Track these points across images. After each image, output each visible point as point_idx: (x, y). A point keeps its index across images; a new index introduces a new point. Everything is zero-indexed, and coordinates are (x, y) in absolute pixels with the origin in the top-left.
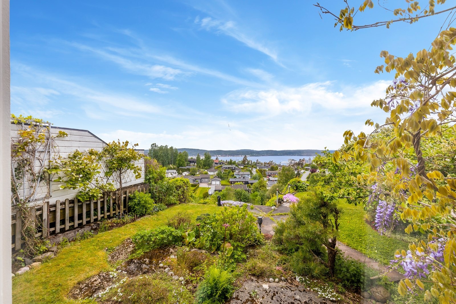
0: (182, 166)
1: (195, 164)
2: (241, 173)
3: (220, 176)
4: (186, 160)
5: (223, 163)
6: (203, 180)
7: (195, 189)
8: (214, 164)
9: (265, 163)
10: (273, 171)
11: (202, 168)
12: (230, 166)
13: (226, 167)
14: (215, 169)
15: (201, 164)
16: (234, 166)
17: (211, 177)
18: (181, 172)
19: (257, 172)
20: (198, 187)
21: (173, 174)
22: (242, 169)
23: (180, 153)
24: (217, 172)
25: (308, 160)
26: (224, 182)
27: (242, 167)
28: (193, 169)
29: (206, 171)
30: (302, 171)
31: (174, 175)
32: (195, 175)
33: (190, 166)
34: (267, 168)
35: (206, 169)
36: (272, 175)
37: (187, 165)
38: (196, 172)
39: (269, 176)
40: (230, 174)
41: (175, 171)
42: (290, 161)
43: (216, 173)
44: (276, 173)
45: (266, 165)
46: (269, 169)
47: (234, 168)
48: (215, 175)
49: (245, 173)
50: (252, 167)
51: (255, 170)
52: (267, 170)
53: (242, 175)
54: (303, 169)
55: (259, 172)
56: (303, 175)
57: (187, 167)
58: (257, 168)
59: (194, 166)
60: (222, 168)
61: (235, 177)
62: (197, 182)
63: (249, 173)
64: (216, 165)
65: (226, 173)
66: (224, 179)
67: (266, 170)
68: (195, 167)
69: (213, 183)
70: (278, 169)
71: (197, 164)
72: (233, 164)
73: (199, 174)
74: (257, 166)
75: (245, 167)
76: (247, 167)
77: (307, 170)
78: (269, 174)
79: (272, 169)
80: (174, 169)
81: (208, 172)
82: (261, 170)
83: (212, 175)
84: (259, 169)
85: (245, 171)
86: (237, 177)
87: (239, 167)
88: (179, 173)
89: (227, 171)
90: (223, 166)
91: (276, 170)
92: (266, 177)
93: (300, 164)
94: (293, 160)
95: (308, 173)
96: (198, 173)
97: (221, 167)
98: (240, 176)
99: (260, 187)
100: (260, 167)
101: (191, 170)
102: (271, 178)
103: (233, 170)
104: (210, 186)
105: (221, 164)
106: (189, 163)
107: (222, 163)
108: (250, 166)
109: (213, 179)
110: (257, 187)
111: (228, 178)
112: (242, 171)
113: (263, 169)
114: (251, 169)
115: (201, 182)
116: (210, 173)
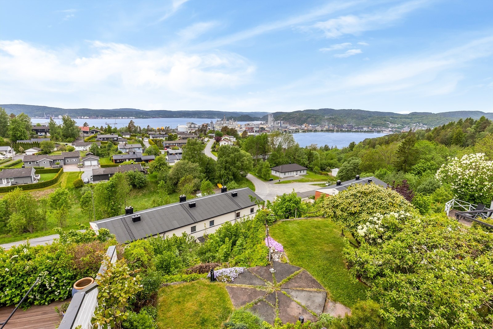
0: (21, 139)
1: (48, 134)
2: (128, 146)
3: (96, 153)
4: (27, 128)
5: (97, 132)
6: (68, 161)
7: (58, 177)
8: (81, 134)
9: (159, 130)
10: (172, 140)
11: (63, 141)
12: (108, 136)
13: (104, 138)
14: (85, 142)
15: (59, 134)
16: (115, 136)
17: (81, 155)
18: (21, 148)
19: (150, 143)
20: (62, 172)
21: (4, 153)
22: (128, 139)
23: (12, 116)
24: (90, 146)
25: (210, 123)
26: (104, 161)
27: (128, 137)
28: (47, 144)
29: (70, 145)
30: (206, 139)
31: (9, 155)
32: (50, 152)
33: (37, 138)
34: (163, 137)
35: (69, 142)
36: (171, 146)
37: (32, 137)
38: (53, 148)
39: (168, 147)
40: (112, 149)
41: (9, 148)
42: (189, 125)
43: (88, 148)
44: (176, 144)
45: (162, 133)
46: (166, 139)
47: (116, 139)
48: (86, 150)
49: (134, 146)
50: (143, 136)
51: (147, 140)
52: (164, 139)
53: (129, 148)
54: (207, 137)
55: (153, 143)
56: (207, 144)
57: (33, 141)
58: (149, 137)
59: (45, 137)
60: (96, 139)
61: (120, 153)
62: (58, 164)
63: (140, 145)
64: (85, 135)
65: (105, 147)
66: (103, 156)
67: (162, 140)
68: (48, 140)
69: (87, 163)
70: (177, 137)
71: (52, 134)
72: (114, 132)
73: (57, 151)
74: (149, 134)
75: (132, 136)
76: (135, 136)
77: (211, 137)
78: (167, 145)
79: (170, 138)
80: (7, 144)
81: (74, 146)
82: (156, 140)
83: (82, 152)
84: (153, 139)
85: (133, 143)
86: (124, 151)
87: (124, 136)
88: (18, 151)
89: (106, 143)
90: (99, 137)
91: (175, 139)
92: (163, 149)
93: (203, 131)
94: (193, 123)
95: (213, 141)
96: (55, 149)
97: (96, 137)
98: (128, 151)
99: (160, 165)
100: (154, 136)
101: (42, 147)
102: (170, 151)
103: (115, 142)
104: (82, 170)
105: (92, 133)
106: (34, 132)
107: (94, 131)
108: (139, 135)
109: (85, 158)
110: (156, 166)
111: (109, 154)
112: (129, 143)
113: (158, 138)
114: (141, 139)
115: (65, 164)
116: (77, 149)
